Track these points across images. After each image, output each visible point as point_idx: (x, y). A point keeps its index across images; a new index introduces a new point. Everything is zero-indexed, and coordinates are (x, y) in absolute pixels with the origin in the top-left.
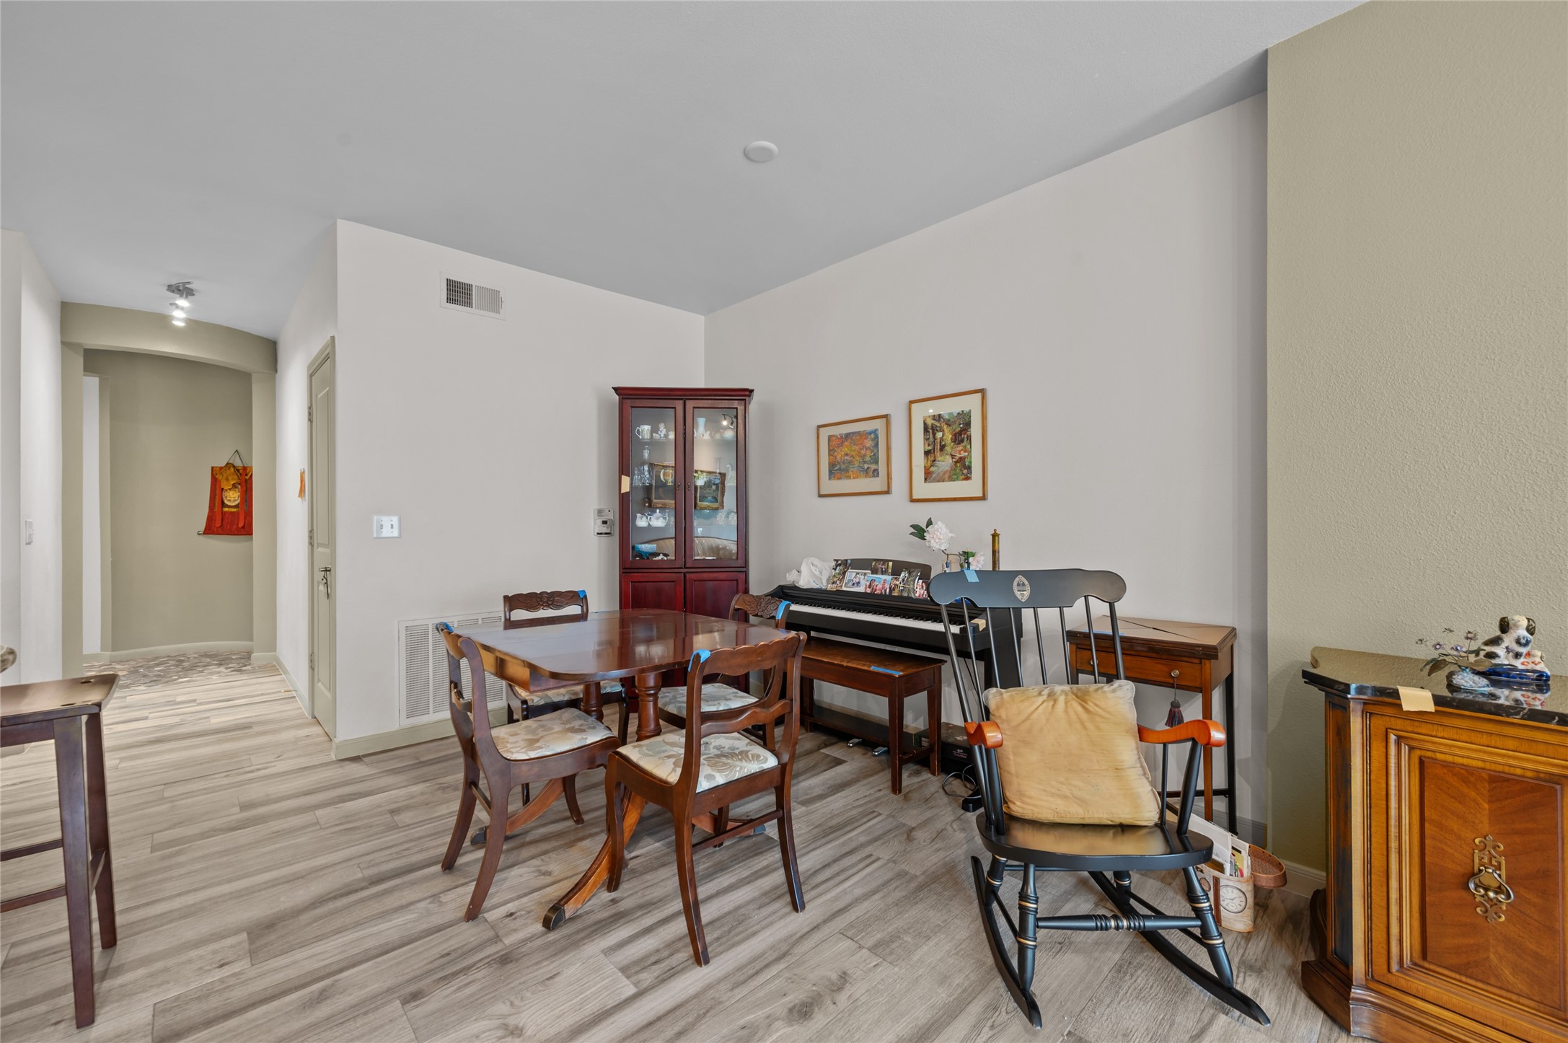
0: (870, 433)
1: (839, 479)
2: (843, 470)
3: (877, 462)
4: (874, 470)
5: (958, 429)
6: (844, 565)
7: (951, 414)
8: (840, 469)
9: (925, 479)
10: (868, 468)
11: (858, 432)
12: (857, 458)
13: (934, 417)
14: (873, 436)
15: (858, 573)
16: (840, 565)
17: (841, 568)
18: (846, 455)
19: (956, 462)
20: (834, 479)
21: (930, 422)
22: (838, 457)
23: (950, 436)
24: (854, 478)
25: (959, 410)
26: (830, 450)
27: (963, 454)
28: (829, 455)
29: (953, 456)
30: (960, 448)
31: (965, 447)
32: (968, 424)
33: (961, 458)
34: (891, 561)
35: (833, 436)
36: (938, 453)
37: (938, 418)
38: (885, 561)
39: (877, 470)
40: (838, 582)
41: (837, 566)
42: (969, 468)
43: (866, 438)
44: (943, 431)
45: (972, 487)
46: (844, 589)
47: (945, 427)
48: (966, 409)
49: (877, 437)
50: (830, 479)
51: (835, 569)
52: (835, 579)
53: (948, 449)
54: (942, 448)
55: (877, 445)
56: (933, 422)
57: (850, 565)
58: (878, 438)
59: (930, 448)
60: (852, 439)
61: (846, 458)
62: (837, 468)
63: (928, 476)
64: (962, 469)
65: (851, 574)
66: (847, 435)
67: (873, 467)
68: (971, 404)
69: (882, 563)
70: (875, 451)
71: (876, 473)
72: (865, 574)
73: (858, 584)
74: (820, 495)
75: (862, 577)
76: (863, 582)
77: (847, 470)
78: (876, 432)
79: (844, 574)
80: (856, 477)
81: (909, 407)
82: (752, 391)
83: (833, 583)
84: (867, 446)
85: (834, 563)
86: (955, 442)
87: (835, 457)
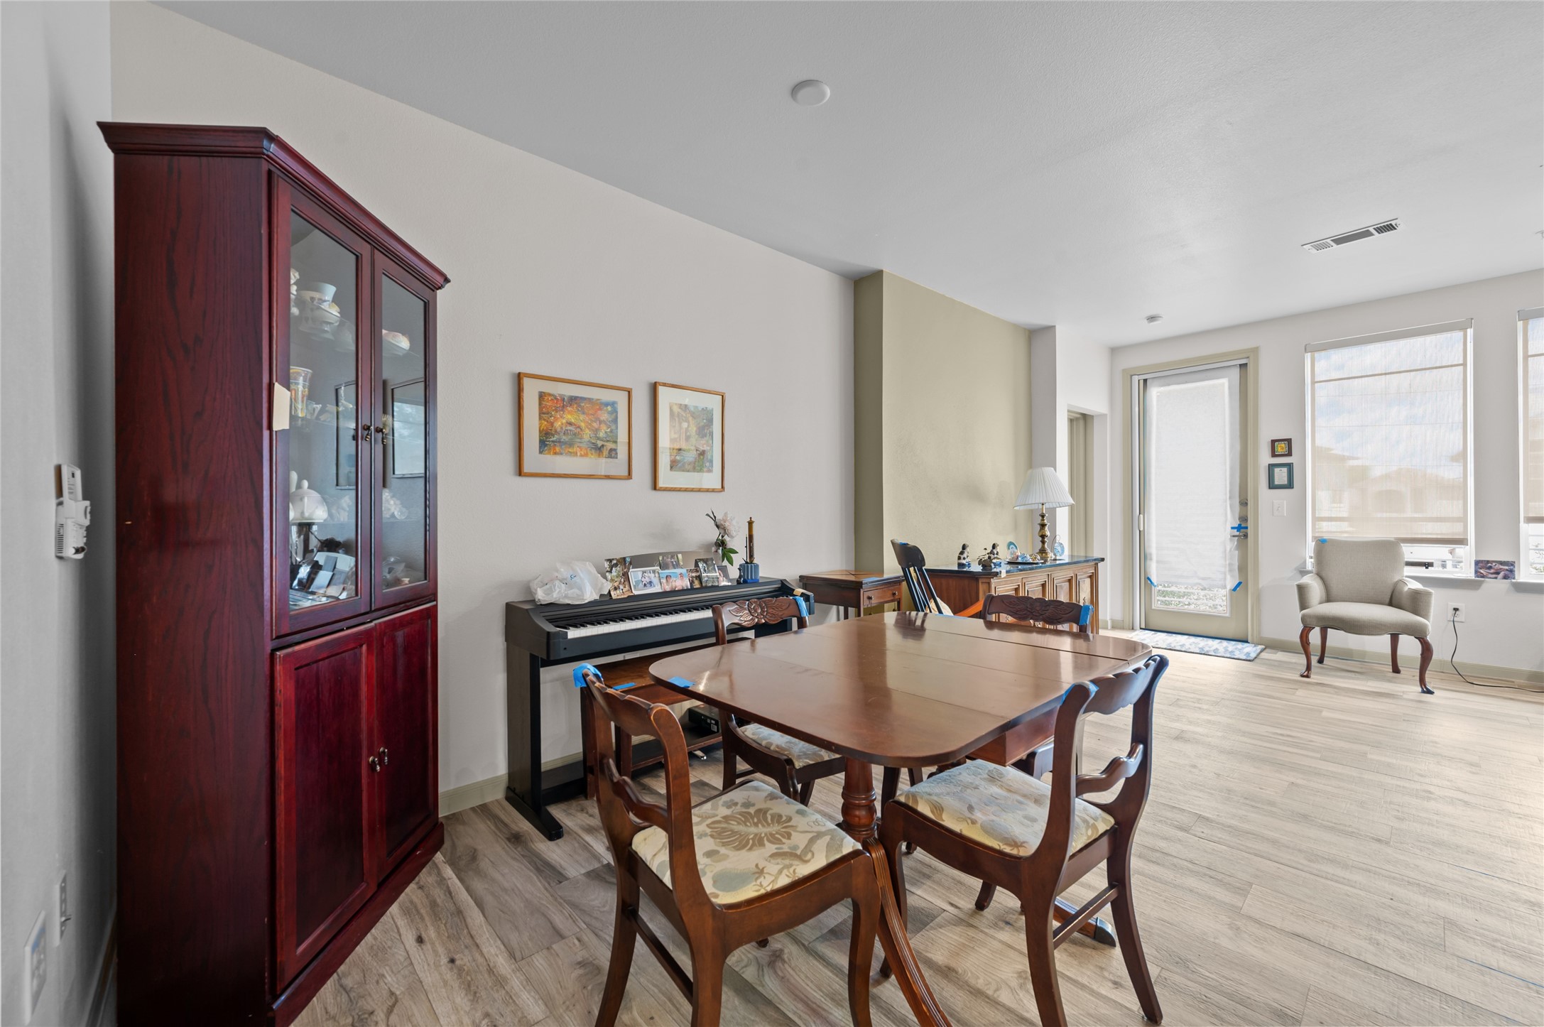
0: (607, 404)
1: (555, 454)
2: (565, 443)
3: (615, 440)
4: (611, 450)
5: (702, 424)
6: (623, 565)
7: (697, 407)
8: (559, 442)
9: (671, 468)
10: (603, 446)
11: (589, 399)
12: (587, 431)
13: (680, 406)
14: (609, 408)
15: (644, 572)
16: (616, 565)
17: (618, 568)
18: (570, 424)
19: (700, 455)
20: (549, 453)
21: (676, 410)
22: (557, 424)
23: (695, 429)
24: (581, 456)
25: (703, 406)
26: (541, 413)
27: (706, 448)
28: (540, 419)
29: (697, 448)
30: (703, 441)
31: (707, 441)
32: (710, 421)
33: (704, 451)
34: (679, 553)
35: (550, 395)
36: (683, 443)
37: (686, 408)
38: (673, 555)
39: (615, 450)
40: (621, 587)
41: (611, 568)
42: (711, 461)
43: (600, 409)
44: (689, 422)
45: (713, 479)
46: (636, 593)
47: (690, 419)
48: (709, 407)
49: (615, 411)
50: (541, 452)
51: (611, 572)
52: (616, 584)
53: (693, 440)
54: (687, 438)
55: (615, 421)
56: (679, 410)
57: (630, 563)
58: (617, 412)
59: (676, 436)
60: (579, 406)
61: (569, 428)
62: (555, 439)
63: (674, 464)
64: (705, 461)
65: (635, 574)
66: (573, 400)
67: (610, 445)
68: (714, 404)
69: (670, 556)
70: (613, 427)
71: (612, 454)
72: (654, 572)
73: (651, 583)
74: (520, 472)
75: (652, 575)
76: (655, 581)
77: (571, 444)
78: (613, 404)
79: (626, 575)
80: (586, 455)
81: (654, 388)
82: (447, 280)
83: (616, 589)
84: (602, 419)
85: (607, 565)
86: (699, 435)
87: (552, 424)
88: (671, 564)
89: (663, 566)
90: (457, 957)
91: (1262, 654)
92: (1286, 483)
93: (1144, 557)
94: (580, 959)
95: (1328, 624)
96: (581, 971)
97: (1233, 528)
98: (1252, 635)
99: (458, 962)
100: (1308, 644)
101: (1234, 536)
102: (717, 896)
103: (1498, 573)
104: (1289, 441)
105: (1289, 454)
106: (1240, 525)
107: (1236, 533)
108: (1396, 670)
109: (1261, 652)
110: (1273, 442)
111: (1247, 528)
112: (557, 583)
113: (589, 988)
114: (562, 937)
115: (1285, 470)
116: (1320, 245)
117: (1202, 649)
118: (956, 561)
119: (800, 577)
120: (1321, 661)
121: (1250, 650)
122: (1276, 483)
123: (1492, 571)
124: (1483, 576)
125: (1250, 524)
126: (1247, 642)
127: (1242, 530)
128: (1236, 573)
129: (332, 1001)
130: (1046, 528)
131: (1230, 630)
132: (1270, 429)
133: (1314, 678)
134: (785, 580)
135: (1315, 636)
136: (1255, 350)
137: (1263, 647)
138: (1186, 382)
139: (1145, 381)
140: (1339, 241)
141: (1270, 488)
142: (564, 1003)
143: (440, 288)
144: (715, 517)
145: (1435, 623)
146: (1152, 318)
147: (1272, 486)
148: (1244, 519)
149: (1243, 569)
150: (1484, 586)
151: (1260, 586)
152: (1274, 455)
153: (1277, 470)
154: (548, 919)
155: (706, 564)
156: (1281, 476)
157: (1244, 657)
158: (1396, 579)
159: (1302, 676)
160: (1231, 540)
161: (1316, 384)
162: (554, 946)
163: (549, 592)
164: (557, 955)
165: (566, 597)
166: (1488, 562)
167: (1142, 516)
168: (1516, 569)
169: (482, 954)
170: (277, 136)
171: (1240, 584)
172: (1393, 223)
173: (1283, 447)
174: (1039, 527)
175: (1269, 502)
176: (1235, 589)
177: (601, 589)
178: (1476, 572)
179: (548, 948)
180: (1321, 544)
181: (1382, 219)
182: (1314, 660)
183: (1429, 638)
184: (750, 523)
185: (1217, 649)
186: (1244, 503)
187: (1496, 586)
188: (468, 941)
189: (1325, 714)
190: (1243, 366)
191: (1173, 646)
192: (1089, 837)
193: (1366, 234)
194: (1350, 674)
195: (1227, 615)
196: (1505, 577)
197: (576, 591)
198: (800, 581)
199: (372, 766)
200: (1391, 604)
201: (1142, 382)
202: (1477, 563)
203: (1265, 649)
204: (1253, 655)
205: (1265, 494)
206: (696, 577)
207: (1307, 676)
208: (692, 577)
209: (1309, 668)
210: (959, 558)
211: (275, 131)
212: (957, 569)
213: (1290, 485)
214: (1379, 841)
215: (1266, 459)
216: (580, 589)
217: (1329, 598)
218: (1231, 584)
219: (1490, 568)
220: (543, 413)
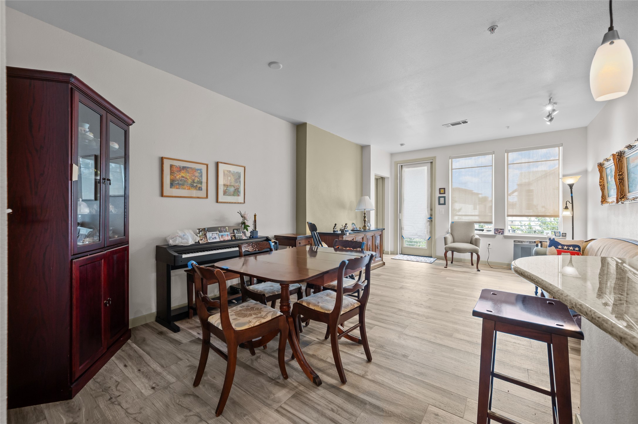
0: (198, 170)
1: (177, 188)
2: (181, 184)
3: (201, 184)
4: (199, 188)
5: (236, 178)
6: (204, 231)
7: (234, 171)
8: (178, 184)
10: (196, 186)
11: (191, 167)
12: (190, 180)
13: (228, 171)
14: (199, 171)
15: (213, 234)
16: (201, 231)
17: (202, 232)
18: (183, 177)
19: (235, 189)
20: (174, 188)
22: (178, 177)
23: (233, 180)
24: (187, 189)
25: (237, 171)
28: (171, 175)
29: (234, 187)
31: (238, 184)
32: (240, 177)
33: (237, 188)
34: (227, 226)
35: (175, 166)
36: (229, 185)
37: (230, 172)
38: (224, 227)
39: (201, 187)
40: (204, 239)
41: (199, 232)
42: (240, 192)
43: (195, 172)
45: (240, 199)
46: (209, 241)
47: (232, 176)
48: (239, 172)
49: (201, 173)
50: (171, 188)
51: (199, 233)
52: (201, 238)
53: (233, 184)
55: (201, 176)
56: (227, 173)
57: (207, 230)
58: (202, 173)
59: (226, 182)
60: (187, 170)
61: (182, 178)
62: (177, 183)
63: (224, 193)
64: (237, 192)
65: (209, 234)
66: (184, 168)
67: (199, 185)
68: (241, 170)
69: (223, 228)
70: (201, 179)
71: (200, 189)
72: (217, 233)
73: (215, 238)
74: (162, 195)
75: (216, 235)
76: (217, 237)
77: (183, 185)
78: (200, 170)
79: (205, 235)
80: (189, 189)
81: (217, 164)
82: (134, 122)
83: (201, 240)
84: (196, 175)
85: (198, 231)
86: (235, 182)
87: (175, 177)
88: (223, 231)
89: (220, 231)
90: (141, 369)
91: (436, 261)
92: (443, 203)
93: (401, 229)
94: (188, 365)
95: (453, 250)
96: (189, 368)
97: (428, 218)
98: (433, 255)
99: (142, 371)
100: (447, 257)
101: (429, 221)
102: (236, 328)
103: (500, 233)
104: (444, 189)
105: (444, 193)
106: (430, 217)
107: (429, 220)
108: (472, 265)
109: (435, 260)
110: (440, 189)
111: (432, 218)
112: (178, 238)
113: (192, 372)
114: (181, 360)
115: (443, 198)
116: (447, 125)
117: (417, 260)
118: (333, 230)
119: (275, 236)
120: (452, 263)
121: (432, 260)
122: (441, 203)
123: (498, 232)
124: (496, 234)
125: (433, 217)
126: (432, 257)
127: (431, 219)
128: (429, 234)
129: (93, 386)
130: (366, 218)
131: (427, 253)
132: (439, 185)
133: (448, 268)
134: (268, 237)
135: (449, 254)
136: (435, 157)
137: (436, 259)
138: (414, 167)
139: (402, 166)
140: (453, 125)
141: (439, 205)
142: (183, 377)
143: (131, 125)
144: (241, 213)
145: (482, 249)
146: (402, 145)
147: (440, 204)
148: (431, 215)
149: (431, 232)
150: (496, 237)
151: (436, 238)
152: (440, 193)
153: (441, 199)
154: (176, 356)
155: (237, 231)
156: (442, 201)
157: (429, 262)
158: (472, 235)
159: (445, 267)
160: (428, 223)
161: (453, 170)
162: (178, 363)
163: (175, 241)
164: (180, 365)
165: (181, 243)
166: (497, 229)
167: (400, 214)
168: (504, 231)
169: (151, 367)
170: (75, 76)
171: (430, 237)
172: (466, 121)
173: (443, 191)
174: (363, 218)
175: (439, 208)
176: (428, 239)
177: (195, 240)
178: (494, 232)
179: (176, 363)
180: (452, 223)
181: (463, 119)
182: (449, 262)
183: (479, 254)
184: (255, 216)
185: (422, 260)
186: (431, 210)
187: (499, 236)
188: (145, 364)
189: (447, 278)
190: (431, 163)
191: (408, 259)
192: (351, 308)
193: (459, 123)
194: (459, 266)
195: (426, 248)
196: (502, 234)
197: (185, 240)
198: (275, 237)
200: (471, 243)
201: (401, 166)
202: (495, 229)
203: (437, 259)
204: (432, 261)
205: (438, 207)
206: (233, 236)
207: (446, 267)
208: (232, 236)
209: (447, 265)
210: (334, 229)
211: (74, 74)
212: (333, 232)
213: (444, 204)
214: (447, 312)
215: (438, 195)
216: (187, 240)
217: (454, 242)
218: (428, 238)
219: (498, 231)
220: (172, 173)
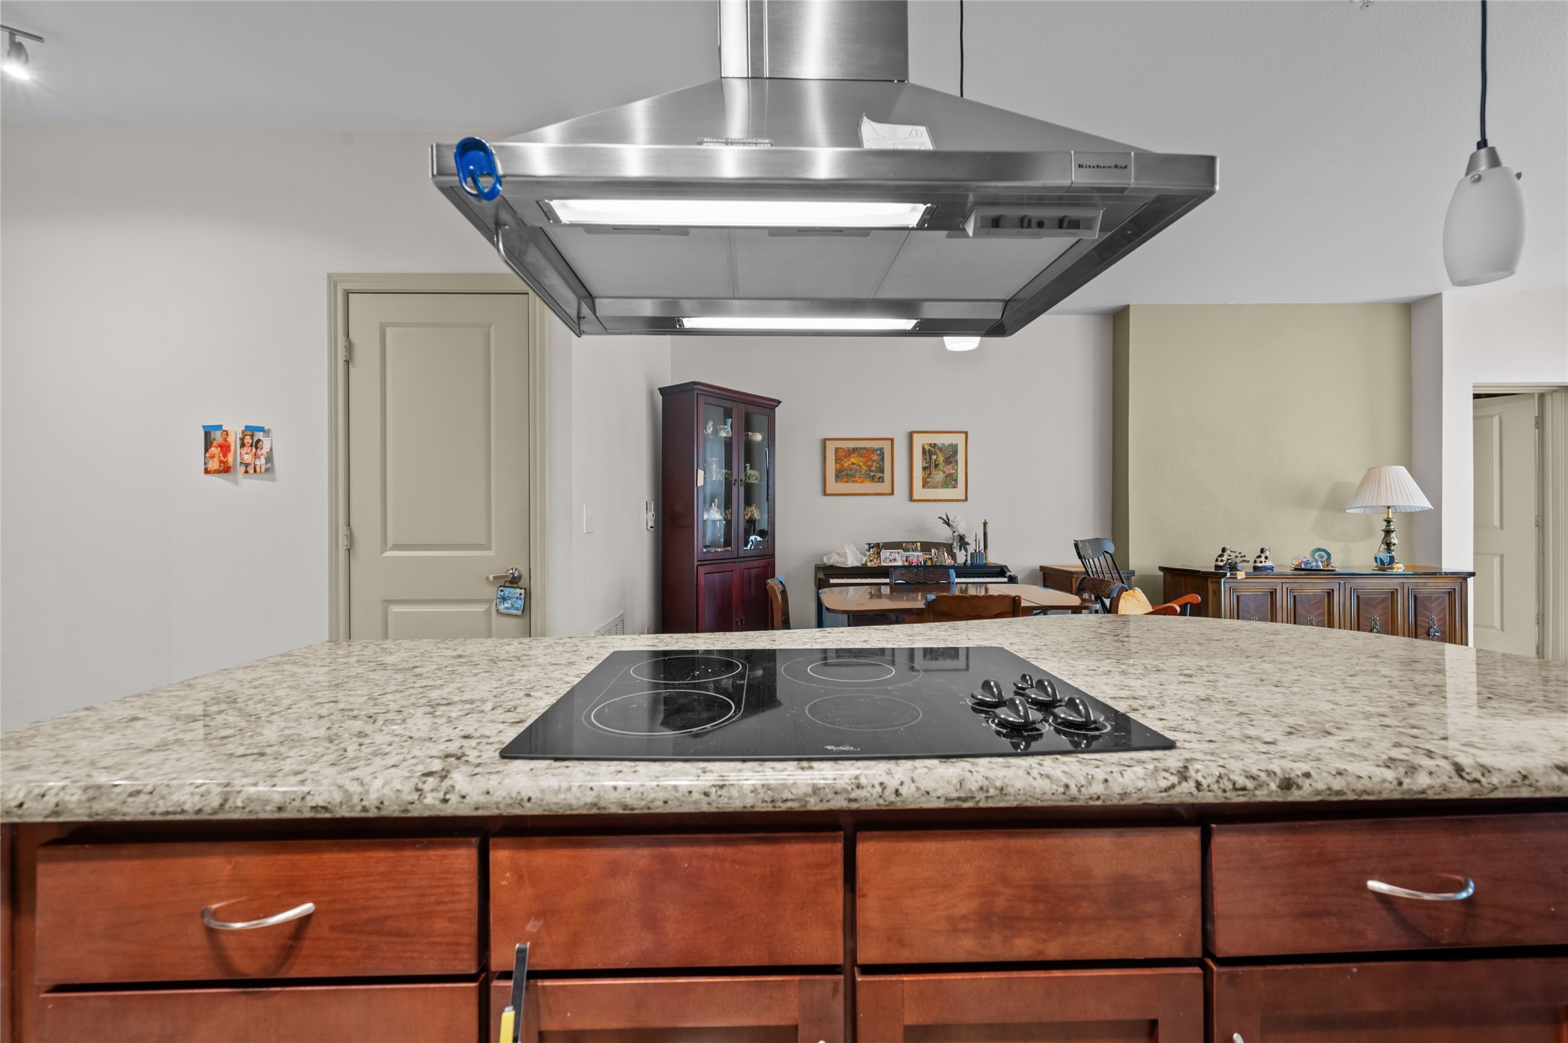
0: (877, 450)
1: (845, 482)
2: (850, 476)
3: (882, 471)
4: (880, 478)
5: (948, 455)
6: (878, 548)
7: (943, 444)
8: (847, 475)
9: (923, 487)
10: (874, 475)
11: (865, 448)
12: (864, 467)
13: (930, 445)
14: (878, 452)
15: (892, 552)
16: (873, 547)
17: (874, 549)
18: (853, 464)
19: (947, 476)
20: (840, 482)
21: (927, 448)
22: (845, 465)
23: (943, 459)
24: (860, 482)
25: (950, 443)
26: (836, 460)
27: (952, 471)
28: (836, 463)
29: (944, 472)
30: (950, 467)
31: (953, 467)
32: (956, 452)
33: (950, 474)
34: (918, 542)
35: (841, 448)
36: (933, 469)
37: (935, 445)
38: (913, 543)
39: (883, 477)
40: (875, 560)
41: (870, 549)
42: (956, 480)
43: (872, 453)
44: (937, 455)
45: (958, 493)
46: (883, 564)
47: (939, 452)
48: (955, 443)
49: (882, 453)
50: (836, 482)
51: (869, 551)
52: (872, 558)
53: (941, 467)
54: (936, 466)
55: (883, 459)
56: (930, 448)
57: (882, 547)
59: (927, 465)
60: (859, 453)
61: (853, 466)
62: (845, 473)
63: (925, 484)
64: (951, 481)
65: (885, 554)
66: (855, 450)
67: (879, 475)
68: (958, 440)
69: (911, 544)
70: (881, 463)
71: (881, 480)
72: (898, 553)
73: (895, 560)
74: (825, 494)
75: (897, 555)
76: (898, 558)
77: (853, 476)
78: (881, 450)
79: (879, 554)
80: (863, 482)
81: (911, 435)
82: (779, 402)
83: (871, 561)
84: (873, 459)
85: (867, 546)
86: (945, 463)
87: (843, 465)
88: (911, 549)
89: (906, 550)
112: (834, 554)
130: (1393, 535)
134: (1006, 566)
143: (777, 406)
144: (948, 519)
155: (938, 550)
163: (829, 559)
165: (838, 562)
177: (861, 560)
184: (985, 524)
197: (843, 560)
199: (737, 622)
206: (929, 558)
208: (927, 558)
210: (1217, 560)
216: (846, 559)
220: (837, 460)
